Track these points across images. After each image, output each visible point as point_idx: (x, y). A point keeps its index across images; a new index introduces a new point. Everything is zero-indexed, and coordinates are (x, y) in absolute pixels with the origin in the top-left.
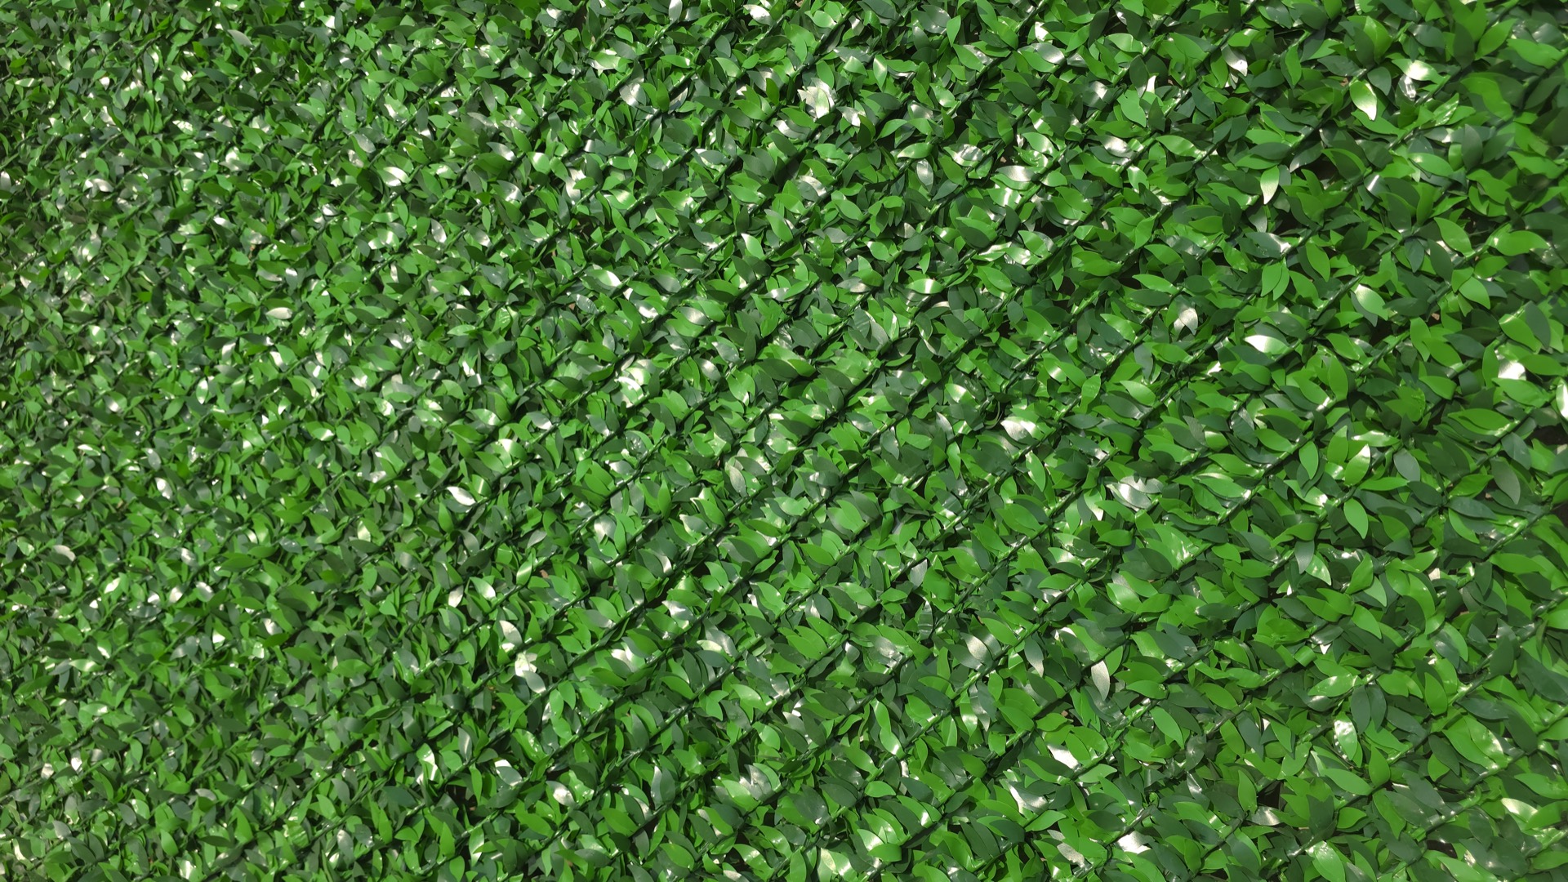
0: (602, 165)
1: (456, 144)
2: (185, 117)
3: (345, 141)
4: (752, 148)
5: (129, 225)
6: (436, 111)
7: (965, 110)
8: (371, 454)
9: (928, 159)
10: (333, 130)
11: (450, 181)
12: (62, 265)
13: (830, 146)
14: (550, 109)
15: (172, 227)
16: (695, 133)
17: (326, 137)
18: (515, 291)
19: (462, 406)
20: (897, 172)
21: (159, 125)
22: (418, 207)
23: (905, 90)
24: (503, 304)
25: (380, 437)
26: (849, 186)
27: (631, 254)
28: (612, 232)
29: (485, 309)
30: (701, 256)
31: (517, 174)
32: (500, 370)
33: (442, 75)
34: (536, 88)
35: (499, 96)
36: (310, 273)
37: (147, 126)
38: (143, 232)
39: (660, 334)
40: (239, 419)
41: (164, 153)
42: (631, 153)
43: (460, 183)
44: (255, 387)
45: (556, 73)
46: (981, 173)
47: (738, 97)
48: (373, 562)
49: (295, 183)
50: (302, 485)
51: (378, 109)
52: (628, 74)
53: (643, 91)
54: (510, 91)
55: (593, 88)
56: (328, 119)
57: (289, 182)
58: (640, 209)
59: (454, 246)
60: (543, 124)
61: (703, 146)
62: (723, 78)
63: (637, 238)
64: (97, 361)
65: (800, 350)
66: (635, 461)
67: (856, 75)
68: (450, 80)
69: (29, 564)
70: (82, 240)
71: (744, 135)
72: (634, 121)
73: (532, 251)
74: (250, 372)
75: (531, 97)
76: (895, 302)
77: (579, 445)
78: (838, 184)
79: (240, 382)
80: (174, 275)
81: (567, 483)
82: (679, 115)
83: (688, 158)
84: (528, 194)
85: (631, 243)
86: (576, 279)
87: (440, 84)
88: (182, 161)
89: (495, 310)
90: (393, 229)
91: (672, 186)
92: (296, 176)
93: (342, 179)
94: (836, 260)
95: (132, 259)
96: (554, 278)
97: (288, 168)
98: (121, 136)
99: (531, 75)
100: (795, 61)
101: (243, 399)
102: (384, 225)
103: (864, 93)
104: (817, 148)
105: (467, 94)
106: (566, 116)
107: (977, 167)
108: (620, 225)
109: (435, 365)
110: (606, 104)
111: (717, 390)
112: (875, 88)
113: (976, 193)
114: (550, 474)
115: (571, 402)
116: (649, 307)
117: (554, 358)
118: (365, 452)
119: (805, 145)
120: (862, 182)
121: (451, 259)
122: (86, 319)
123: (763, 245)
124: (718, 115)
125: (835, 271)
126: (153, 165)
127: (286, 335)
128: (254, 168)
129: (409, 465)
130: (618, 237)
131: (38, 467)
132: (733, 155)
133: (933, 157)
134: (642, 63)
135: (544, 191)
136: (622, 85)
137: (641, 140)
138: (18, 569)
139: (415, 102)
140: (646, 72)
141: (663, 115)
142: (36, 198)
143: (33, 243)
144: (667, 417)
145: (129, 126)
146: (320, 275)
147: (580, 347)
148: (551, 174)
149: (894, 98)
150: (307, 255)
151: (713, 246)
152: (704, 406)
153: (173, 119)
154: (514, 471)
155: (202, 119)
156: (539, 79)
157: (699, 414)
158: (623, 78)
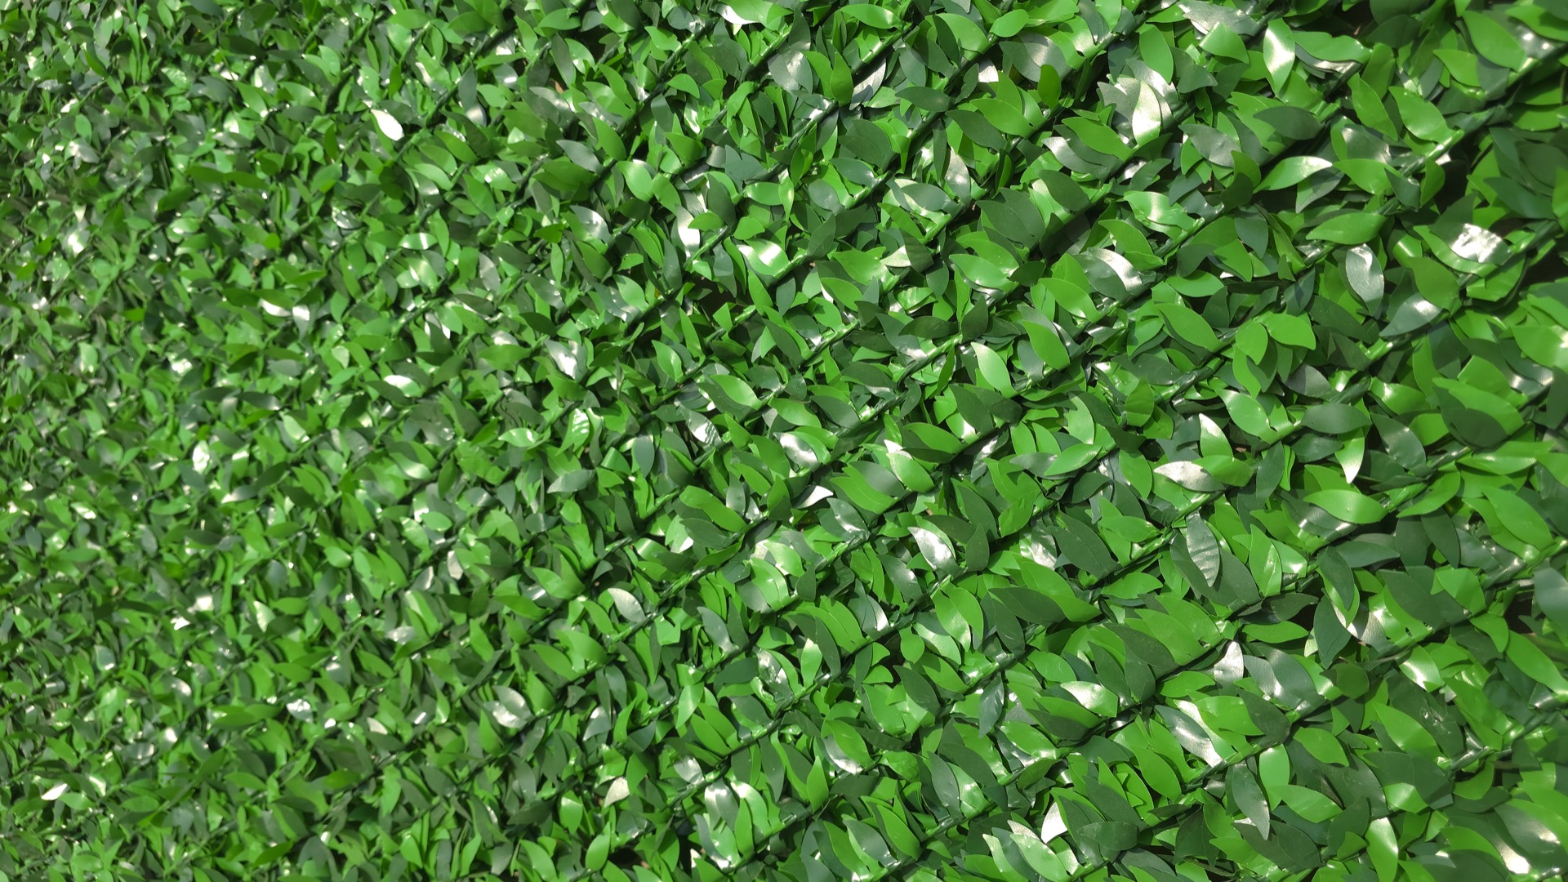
0: (735, 196)
1: (515, 137)
2: (177, 62)
3: (365, 117)
4: (1001, 189)
5: (117, 211)
6: (488, 78)
7: (1466, 151)
8: (396, 597)
9: (1373, 245)
10: (350, 98)
11: (506, 194)
12: (49, 256)
13: (1154, 197)
14: (654, 90)
15: (166, 218)
16: (896, 148)
17: (340, 108)
18: (593, 389)
19: (519, 554)
20: (1299, 265)
21: (146, 74)
22: (462, 233)
23: (1330, 98)
24: (578, 404)
25: (409, 576)
26: (1192, 276)
27: (775, 351)
28: (748, 311)
29: (553, 408)
30: (897, 370)
31: (603, 193)
32: (571, 512)
33: (496, 19)
34: (633, 50)
35: (580, 59)
36: (325, 313)
37: (133, 71)
38: (135, 224)
39: (819, 493)
40: (241, 508)
41: (154, 112)
42: (785, 174)
43: (521, 196)
44: (260, 464)
45: (664, 25)
46: (1496, 292)
47: (980, 89)
48: (396, 764)
49: (304, 173)
50: (312, 624)
51: (408, 69)
52: (784, 34)
53: (810, 67)
54: (597, 51)
55: (723, 56)
56: (345, 79)
57: (296, 172)
58: (797, 274)
59: (510, 298)
60: (643, 113)
61: (907, 174)
62: (952, 49)
63: (789, 328)
64: (90, 391)
65: (1070, 571)
66: (773, 707)
67: (1226, 60)
68: (509, 29)
69: (27, 644)
70: (69, 223)
71: (986, 160)
72: (791, 119)
73: (623, 327)
74: (254, 443)
75: (624, 67)
76: (1275, 519)
77: (685, 658)
78: (1166, 271)
79: (241, 455)
80: (170, 288)
81: (667, 716)
82: (867, 113)
83: (879, 192)
84: (618, 231)
85: (776, 333)
86: (689, 381)
87: (493, 33)
88: (174, 127)
89: (568, 413)
90: (430, 260)
91: (850, 240)
92: (306, 162)
93: (363, 175)
94: (1155, 417)
95: (123, 256)
96: (654, 377)
97: (295, 149)
98: (105, 85)
99: (626, 28)
100: (1096, 23)
101: (246, 480)
102: (417, 253)
103: (1237, 99)
104: (1129, 197)
105: (531, 53)
106: (679, 103)
107: (1489, 277)
108: (760, 300)
109: (483, 483)
110: (745, 88)
111: (915, 610)
112: (1263, 87)
113: (1480, 327)
114: (642, 692)
115: (675, 586)
116: (804, 445)
117: (651, 508)
118: (389, 595)
119: (1105, 189)
120: (1218, 273)
121: (505, 318)
122: (74, 333)
123: (1010, 366)
124: (939, 119)
125: (1148, 434)
126: (144, 128)
127: (295, 398)
128: (257, 144)
129: (446, 627)
130: (757, 320)
131: (34, 520)
132: (962, 195)
133: (1381, 241)
134: (809, 15)
135: (641, 228)
136: (772, 54)
137: (802, 158)
138: (14, 650)
139: (458, 62)
140: (814, 30)
141: (842, 110)
142: (20, 162)
143: (18, 224)
144: (826, 640)
145: (113, 72)
146: (337, 316)
147: (691, 496)
148: (653, 201)
149: (1305, 114)
150: (321, 284)
151: (918, 354)
152: (889, 638)
153: (162, 65)
154: (590, 677)
155: (195, 68)
156: (638, 35)
157: (881, 652)
158: (775, 41)
